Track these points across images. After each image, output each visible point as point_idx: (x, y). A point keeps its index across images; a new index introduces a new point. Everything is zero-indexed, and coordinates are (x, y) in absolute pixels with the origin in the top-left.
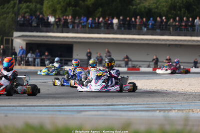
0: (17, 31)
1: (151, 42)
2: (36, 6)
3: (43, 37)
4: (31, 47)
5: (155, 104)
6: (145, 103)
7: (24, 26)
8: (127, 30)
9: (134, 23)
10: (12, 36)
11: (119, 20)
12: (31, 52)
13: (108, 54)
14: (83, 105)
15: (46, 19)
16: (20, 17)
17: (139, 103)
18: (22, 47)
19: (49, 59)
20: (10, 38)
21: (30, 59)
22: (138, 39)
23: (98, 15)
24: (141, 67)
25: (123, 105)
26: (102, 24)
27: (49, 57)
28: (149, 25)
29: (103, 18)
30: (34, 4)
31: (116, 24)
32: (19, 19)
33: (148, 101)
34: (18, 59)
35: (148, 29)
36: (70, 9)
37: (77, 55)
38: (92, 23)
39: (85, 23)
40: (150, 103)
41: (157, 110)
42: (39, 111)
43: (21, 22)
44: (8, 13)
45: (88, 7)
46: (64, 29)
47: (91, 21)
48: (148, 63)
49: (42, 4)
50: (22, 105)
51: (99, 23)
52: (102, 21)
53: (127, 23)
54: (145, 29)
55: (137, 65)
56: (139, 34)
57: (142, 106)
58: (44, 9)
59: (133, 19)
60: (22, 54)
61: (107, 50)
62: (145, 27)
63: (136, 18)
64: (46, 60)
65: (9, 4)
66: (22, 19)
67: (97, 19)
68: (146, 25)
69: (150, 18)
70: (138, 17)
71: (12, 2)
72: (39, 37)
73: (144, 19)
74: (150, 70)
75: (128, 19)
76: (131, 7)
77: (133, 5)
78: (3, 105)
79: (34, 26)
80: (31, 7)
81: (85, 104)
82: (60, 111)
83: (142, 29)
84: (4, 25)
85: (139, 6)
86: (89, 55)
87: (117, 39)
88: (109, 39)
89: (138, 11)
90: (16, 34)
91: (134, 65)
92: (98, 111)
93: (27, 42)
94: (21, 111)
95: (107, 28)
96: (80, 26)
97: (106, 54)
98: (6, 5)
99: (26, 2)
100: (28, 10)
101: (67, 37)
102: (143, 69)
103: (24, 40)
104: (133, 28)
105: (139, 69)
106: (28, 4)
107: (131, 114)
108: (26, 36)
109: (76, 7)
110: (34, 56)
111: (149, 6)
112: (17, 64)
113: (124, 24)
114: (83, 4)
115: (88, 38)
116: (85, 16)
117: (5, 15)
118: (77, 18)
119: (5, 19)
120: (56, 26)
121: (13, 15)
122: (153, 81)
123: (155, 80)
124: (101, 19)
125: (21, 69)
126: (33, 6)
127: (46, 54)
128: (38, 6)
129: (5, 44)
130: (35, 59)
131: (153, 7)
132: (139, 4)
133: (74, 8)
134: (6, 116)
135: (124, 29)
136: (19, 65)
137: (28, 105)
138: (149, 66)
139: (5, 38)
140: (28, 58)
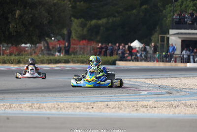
0: (173, 29)
12: (186, 49)
16: (176, 15)
20: (165, 36)
21: (185, 56)
32: (174, 17)
43: (177, 20)
66: (178, 17)
72: (194, 34)
79: (189, 24)
90: (172, 32)
93: (183, 39)
103: (179, 38)
108: (182, 34)
110: (188, 53)
129: (161, 41)
130: (189, 56)
136: (175, 62)
139: (160, 36)
140: (183, 55)
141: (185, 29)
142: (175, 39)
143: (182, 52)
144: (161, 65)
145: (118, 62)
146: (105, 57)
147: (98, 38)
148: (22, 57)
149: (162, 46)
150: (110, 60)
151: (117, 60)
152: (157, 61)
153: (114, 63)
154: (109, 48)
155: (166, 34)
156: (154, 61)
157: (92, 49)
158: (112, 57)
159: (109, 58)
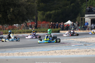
20: (83, 18)
21: (93, 27)
32: (87, 9)
43: (89, 10)
66: (89, 9)
90: (86, 16)
93: (92, 19)
103: (90, 18)
108: (91, 16)
129: (81, 20)
136: (88, 30)
139: (80, 18)
140: (92, 27)
141: (92, 14)
142: (88, 19)
143: (91, 25)
144: (82, 32)
145: (60, 31)
146: (54, 29)
147: (51, 20)
148: (14, 31)
149: (82, 23)
150: (57, 31)
151: (60, 30)
152: (80, 30)
153: (59, 32)
154: (56, 25)
155: (83, 17)
156: (78, 30)
157: (48, 25)
158: (58, 29)
159: (56, 29)
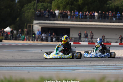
0: (36, 20)
1: (118, 27)
2: (47, 5)
3: (51, 24)
4: (44, 30)
5: (120, 65)
6: (115, 65)
7: (40, 17)
8: (103, 20)
9: (108, 15)
10: (33, 23)
11: (98, 14)
12: (44, 33)
13: (92, 34)
14: (76, 66)
15: (53, 13)
17: (110, 65)
18: (39, 30)
19: (55, 37)
20: (31, 24)
22: (110, 25)
23: (85, 10)
24: (112, 42)
25: (101, 66)
26: (88, 16)
27: (55, 36)
28: (117, 16)
29: (89, 12)
30: (46, 3)
31: (97, 16)
32: (37, 13)
33: (116, 64)
34: (36, 37)
35: (116, 19)
36: (68, 7)
37: (73, 35)
38: (82, 15)
39: (77, 15)
40: (117, 65)
41: (122, 69)
42: (49, 69)
43: (38, 15)
44: (31, 9)
45: (79, 5)
46: (65, 19)
47: (81, 14)
48: (116, 40)
49: (51, 4)
50: (38, 65)
51: (86, 15)
52: (88, 14)
53: (103, 15)
54: (115, 19)
55: (109, 41)
56: (111, 22)
57: (112, 66)
58: (53, 7)
59: (107, 13)
60: (39, 34)
61: (90, 32)
62: (114, 18)
63: (109, 13)
64: (53, 38)
65: (31, 4)
66: (39, 13)
67: (85, 13)
68: (115, 17)
69: (117, 12)
70: (110, 12)
71: (33, 2)
72: (49, 23)
73: (114, 13)
74: (118, 44)
75: (104, 12)
76: (106, 5)
77: (107, 5)
78: (27, 65)
80: (44, 5)
81: (77, 65)
82: (62, 69)
83: (113, 19)
84: (28, 16)
85: (111, 5)
86: (80, 35)
87: (97, 25)
88: (92, 25)
89: (110, 8)
90: (35, 22)
91: (108, 41)
92: (85, 69)
93: (42, 27)
94: (38, 69)
95: (91, 18)
96: (75, 17)
97: (90, 34)
98: (29, 4)
99: (41, 2)
100: (43, 7)
101: (66, 24)
102: (113, 44)
103: (40, 26)
104: (107, 19)
105: (111, 44)
106: (43, 3)
107: (105, 71)
108: (41, 23)
109: (72, 5)
111: (117, 5)
112: (36, 41)
113: (101, 16)
114: (76, 3)
115: (79, 24)
116: (77, 11)
117: (28, 10)
118: (73, 12)
119: (28, 12)
120: (59, 17)
121: (33, 10)
122: (119, 51)
123: (121, 51)
124: (87, 13)
125: (38, 43)
126: (45, 4)
127: (53, 34)
128: (49, 5)
129: (29, 28)
131: (120, 5)
132: (111, 3)
133: (70, 6)
134: (29, 72)
135: (102, 19)
136: (37, 41)
137: (42, 65)
138: (117, 42)
139: (28, 24)
140: (42, 37)
142: (37, 27)
143: (41, 35)
151: (3, 39)
